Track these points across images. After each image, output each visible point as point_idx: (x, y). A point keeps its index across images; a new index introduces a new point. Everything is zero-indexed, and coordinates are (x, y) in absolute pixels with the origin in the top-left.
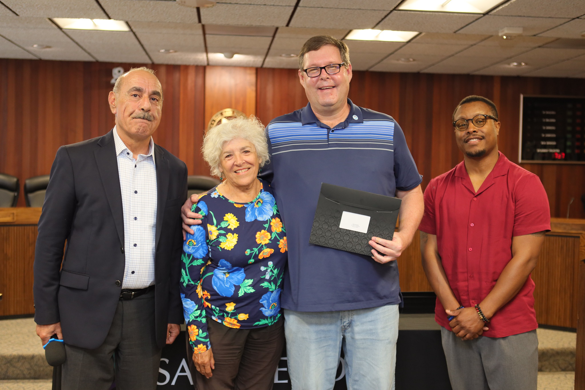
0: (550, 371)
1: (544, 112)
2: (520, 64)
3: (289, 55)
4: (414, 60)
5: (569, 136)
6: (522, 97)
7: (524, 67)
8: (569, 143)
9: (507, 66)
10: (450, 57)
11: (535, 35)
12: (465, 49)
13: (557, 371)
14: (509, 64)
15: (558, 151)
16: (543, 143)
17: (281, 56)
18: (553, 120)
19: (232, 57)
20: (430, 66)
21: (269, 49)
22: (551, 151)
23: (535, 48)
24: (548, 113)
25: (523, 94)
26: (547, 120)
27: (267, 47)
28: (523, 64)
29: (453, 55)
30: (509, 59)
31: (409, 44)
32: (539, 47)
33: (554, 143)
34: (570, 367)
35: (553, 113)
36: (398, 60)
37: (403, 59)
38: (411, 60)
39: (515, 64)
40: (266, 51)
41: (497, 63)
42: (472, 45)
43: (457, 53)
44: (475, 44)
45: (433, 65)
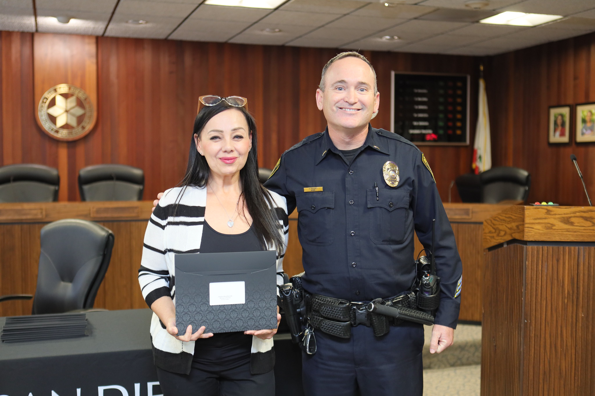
0: (439, 367)
1: (416, 91)
2: (392, 38)
3: (136, 22)
4: (280, 31)
5: (441, 116)
6: (393, 74)
7: (396, 41)
8: (441, 124)
9: (379, 40)
10: (320, 27)
11: (416, 4)
12: (337, 19)
13: (445, 367)
14: (381, 37)
15: (430, 131)
16: (415, 123)
17: (127, 22)
18: (425, 99)
19: (68, 22)
20: (297, 38)
21: (113, 13)
22: (424, 131)
23: (411, 20)
24: (420, 91)
25: (395, 70)
26: (420, 99)
27: (111, 10)
28: (396, 38)
29: (323, 26)
30: (381, 32)
31: (277, 11)
32: (416, 18)
33: (426, 124)
34: (459, 362)
35: (425, 91)
36: (262, 30)
37: (268, 30)
38: (277, 30)
39: (388, 37)
40: (109, 15)
41: (370, 36)
42: (345, 15)
43: (327, 24)
44: (348, 14)
45: (300, 37)
